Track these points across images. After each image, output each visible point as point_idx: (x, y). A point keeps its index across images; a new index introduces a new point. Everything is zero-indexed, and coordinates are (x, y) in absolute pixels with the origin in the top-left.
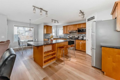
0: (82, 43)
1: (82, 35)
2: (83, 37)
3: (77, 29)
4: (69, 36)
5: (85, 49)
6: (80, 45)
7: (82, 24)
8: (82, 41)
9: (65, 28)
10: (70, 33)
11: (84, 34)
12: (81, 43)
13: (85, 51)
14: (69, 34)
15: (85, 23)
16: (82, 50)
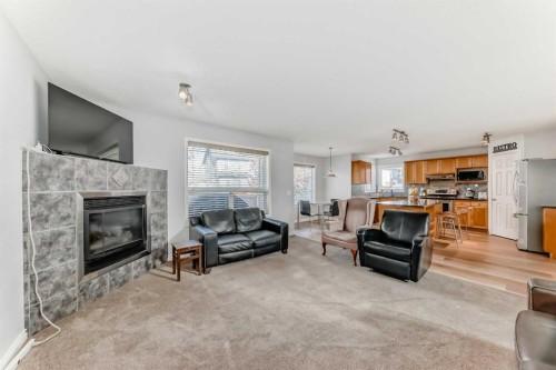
0: (474, 208)
1: (468, 187)
2: (472, 191)
3: (455, 171)
4: (425, 191)
7: (472, 157)
8: (474, 204)
9: (414, 167)
10: (429, 181)
11: (477, 185)
13: (483, 227)
14: (423, 185)
15: (485, 156)
16: (475, 226)
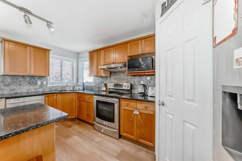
0: (140, 113)
1: (141, 80)
2: (144, 86)
3: (126, 60)
4: (106, 85)
5: (152, 139)
6: (133, 120)
7: (141, 39)
8: (141, 106)
10: (111, 73)
11: (149, 78)
12: (136, 112)
13: (151, 144)
14: (106, 78)
15: (152, 37)
16: (141, 141)
